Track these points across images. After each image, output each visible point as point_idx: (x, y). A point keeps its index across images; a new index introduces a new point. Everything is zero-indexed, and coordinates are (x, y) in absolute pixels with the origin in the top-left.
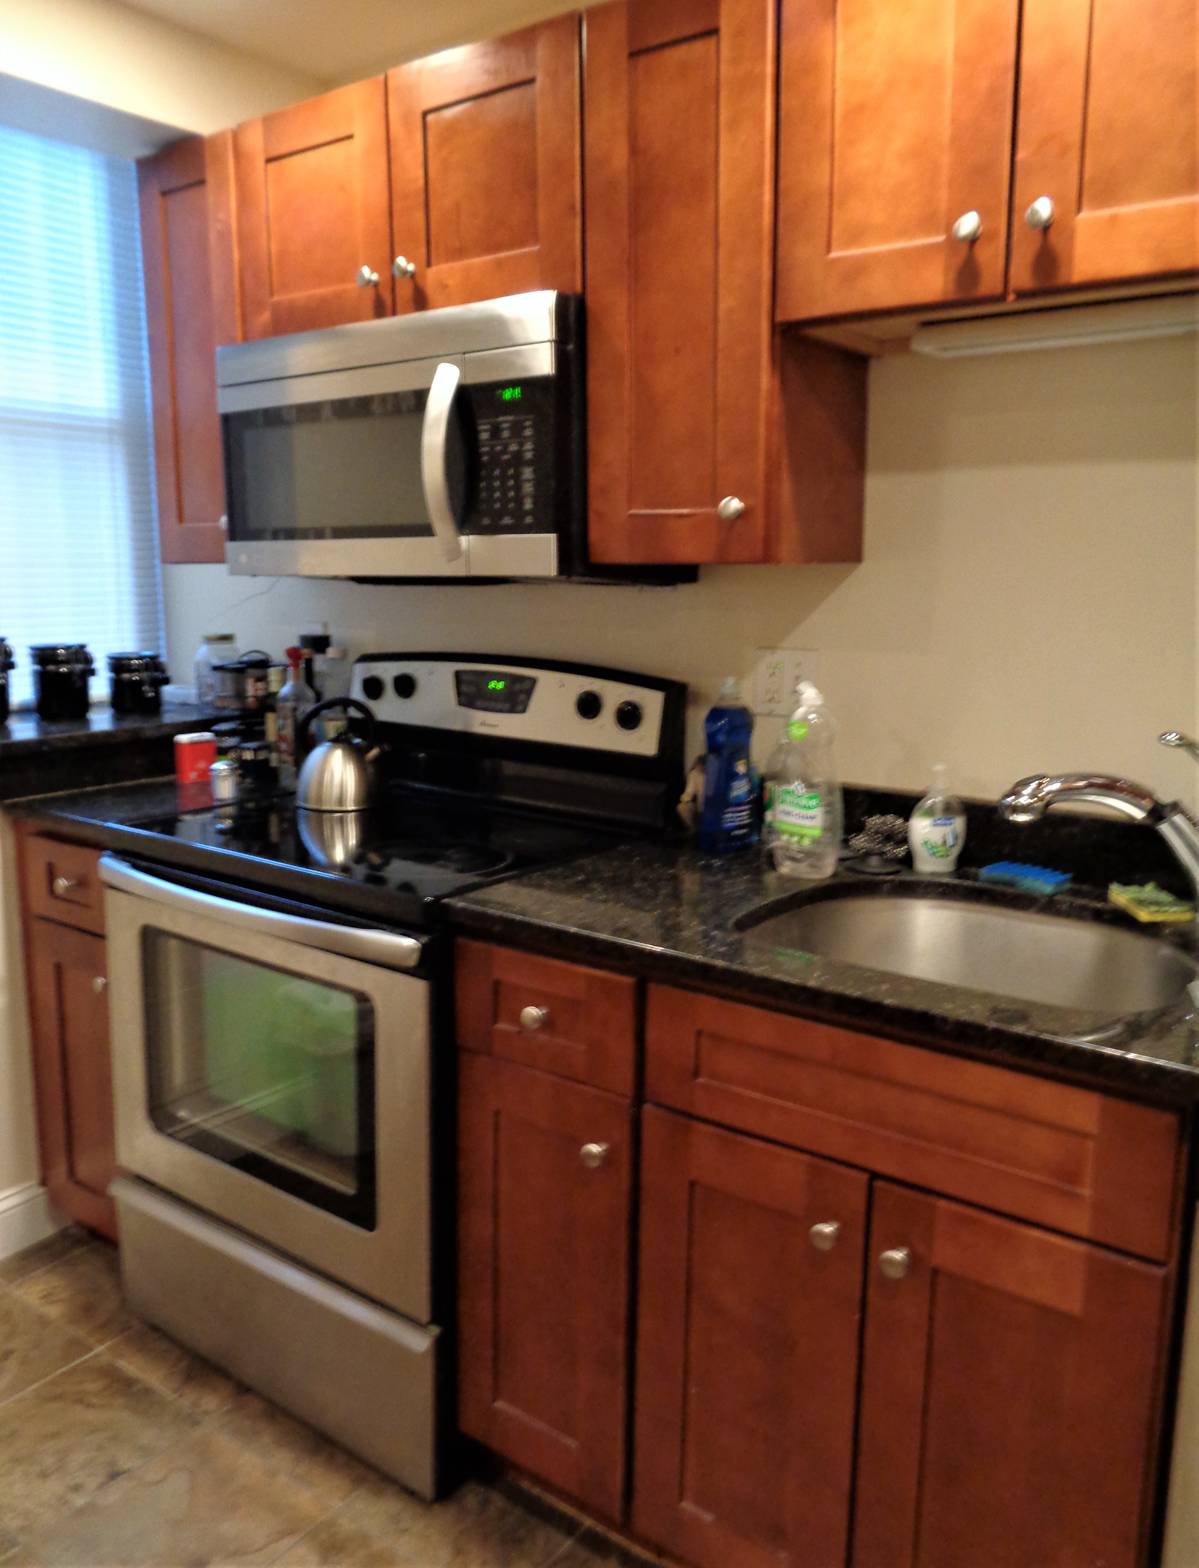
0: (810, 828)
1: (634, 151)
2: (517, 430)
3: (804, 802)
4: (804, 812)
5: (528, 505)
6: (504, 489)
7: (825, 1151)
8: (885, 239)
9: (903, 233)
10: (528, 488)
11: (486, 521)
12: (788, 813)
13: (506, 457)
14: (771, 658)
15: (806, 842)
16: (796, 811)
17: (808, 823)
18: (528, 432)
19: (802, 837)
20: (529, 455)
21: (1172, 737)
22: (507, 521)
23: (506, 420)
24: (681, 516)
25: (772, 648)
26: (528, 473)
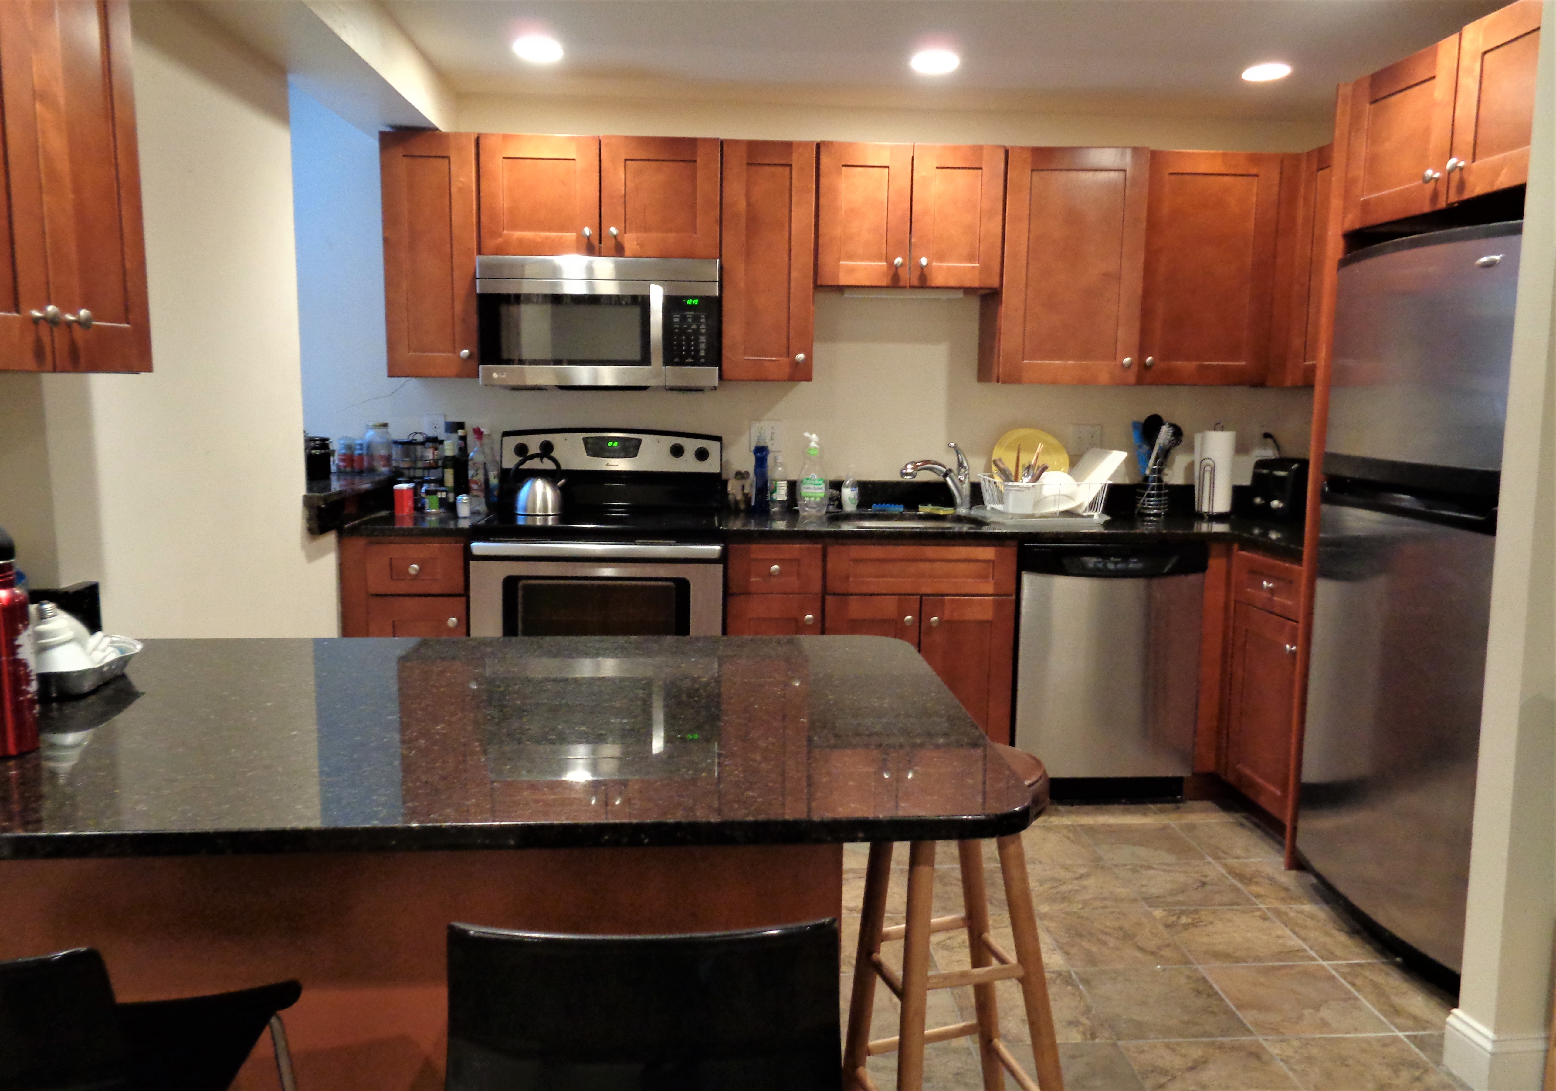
0: (820, 493)
1: (748, 204)
2: (696, 319)
3: (817, 482)
4: (816, 487)
5: (702, 353)
6: (689, 346)
7: (903, 592)
8: (862, 260)
9: (870, 259)
10: (703, 346)
11: (676, 360)
12: (808, 488)
13: (690, 331)
14: (758, 425)
15: (818, 499)
16: (812, 486)
17: (820, 491)
18: (703, 320)
19: (816, 497)
20: (703, 331)
21: (953, 444)
22: (690, 360)
23: (689, 314)
24: (771, 360)
25: (759, 420)
26: (702, 339)
